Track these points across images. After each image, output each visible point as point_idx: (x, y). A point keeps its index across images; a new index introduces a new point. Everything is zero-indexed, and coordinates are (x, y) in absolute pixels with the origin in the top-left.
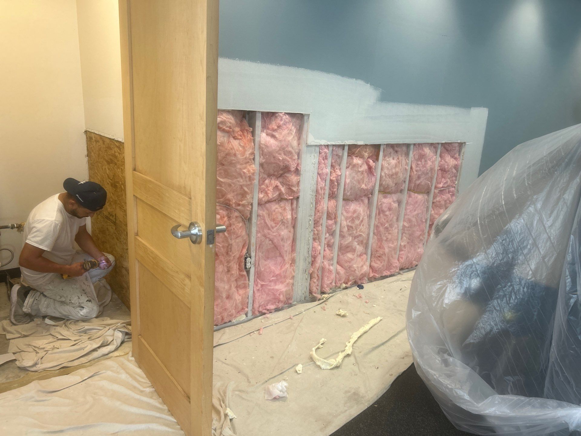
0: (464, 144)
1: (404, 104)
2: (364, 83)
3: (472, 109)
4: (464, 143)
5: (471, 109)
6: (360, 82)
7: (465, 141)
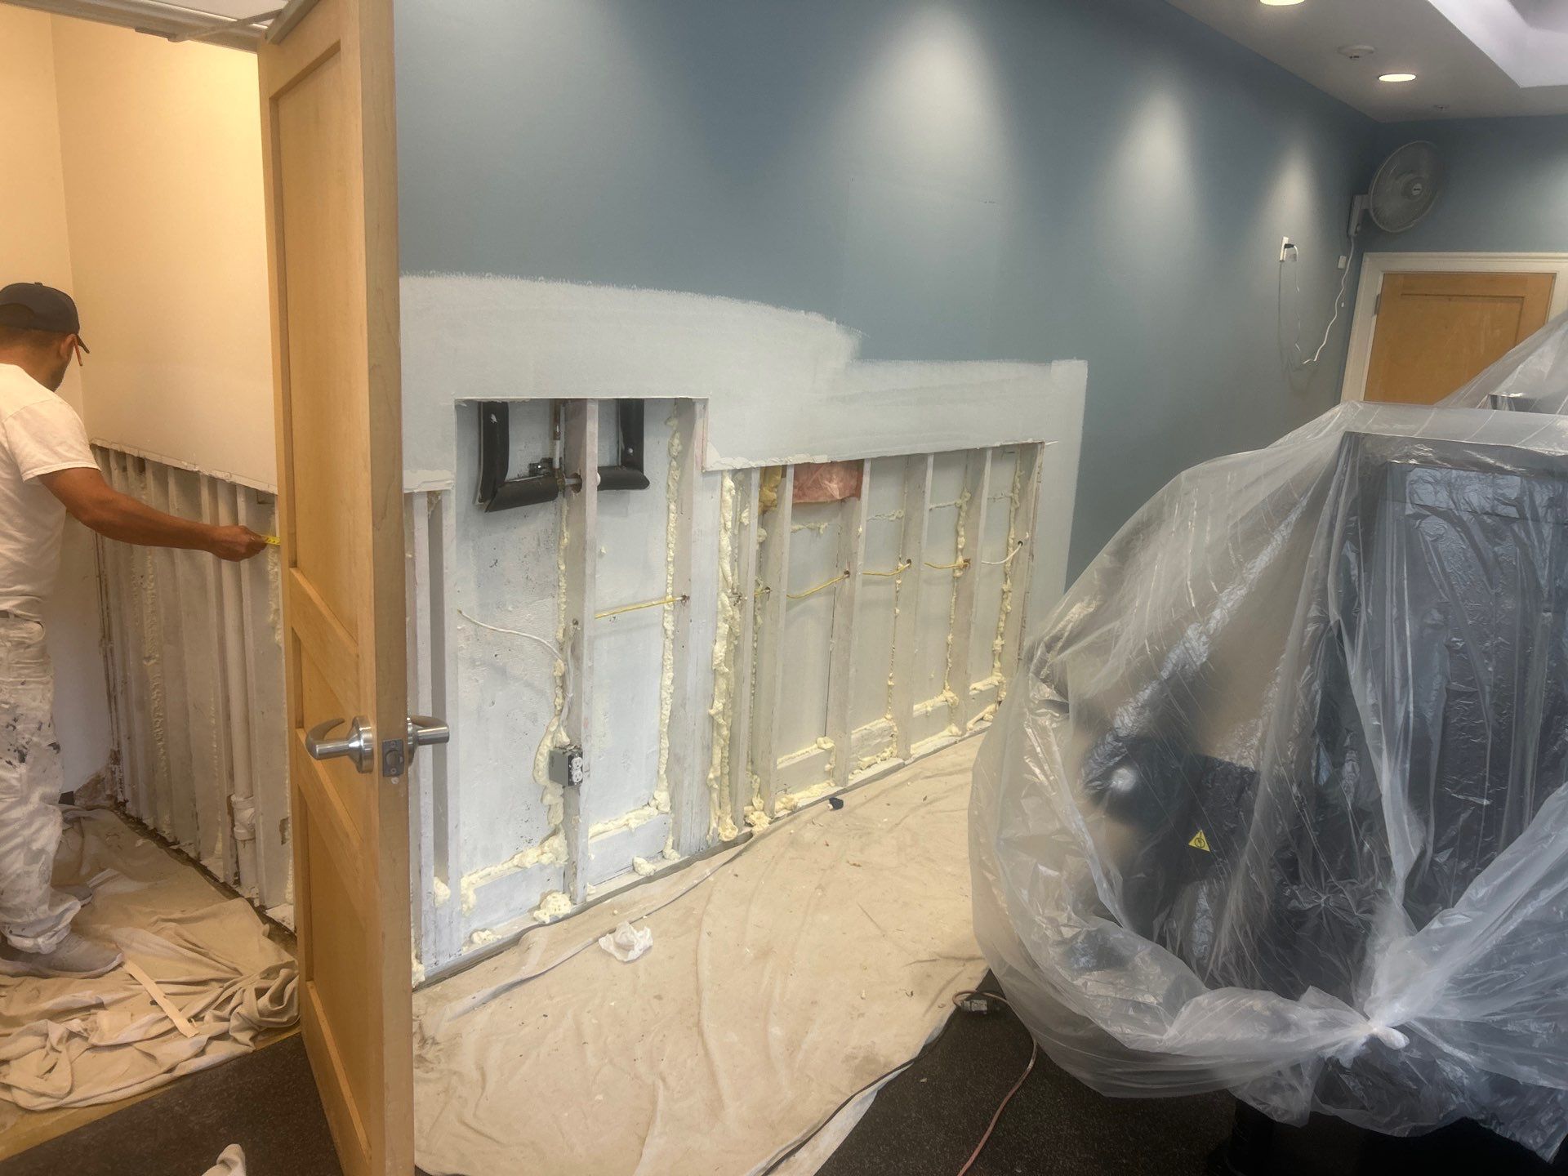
0: (1039, 446)
1: (912, 362)
2: (824, 320)
3: (1055, 364)
4: (1041, 443)
5: (1053, 364)
6: (815, 318)
7: (1043, 439)
